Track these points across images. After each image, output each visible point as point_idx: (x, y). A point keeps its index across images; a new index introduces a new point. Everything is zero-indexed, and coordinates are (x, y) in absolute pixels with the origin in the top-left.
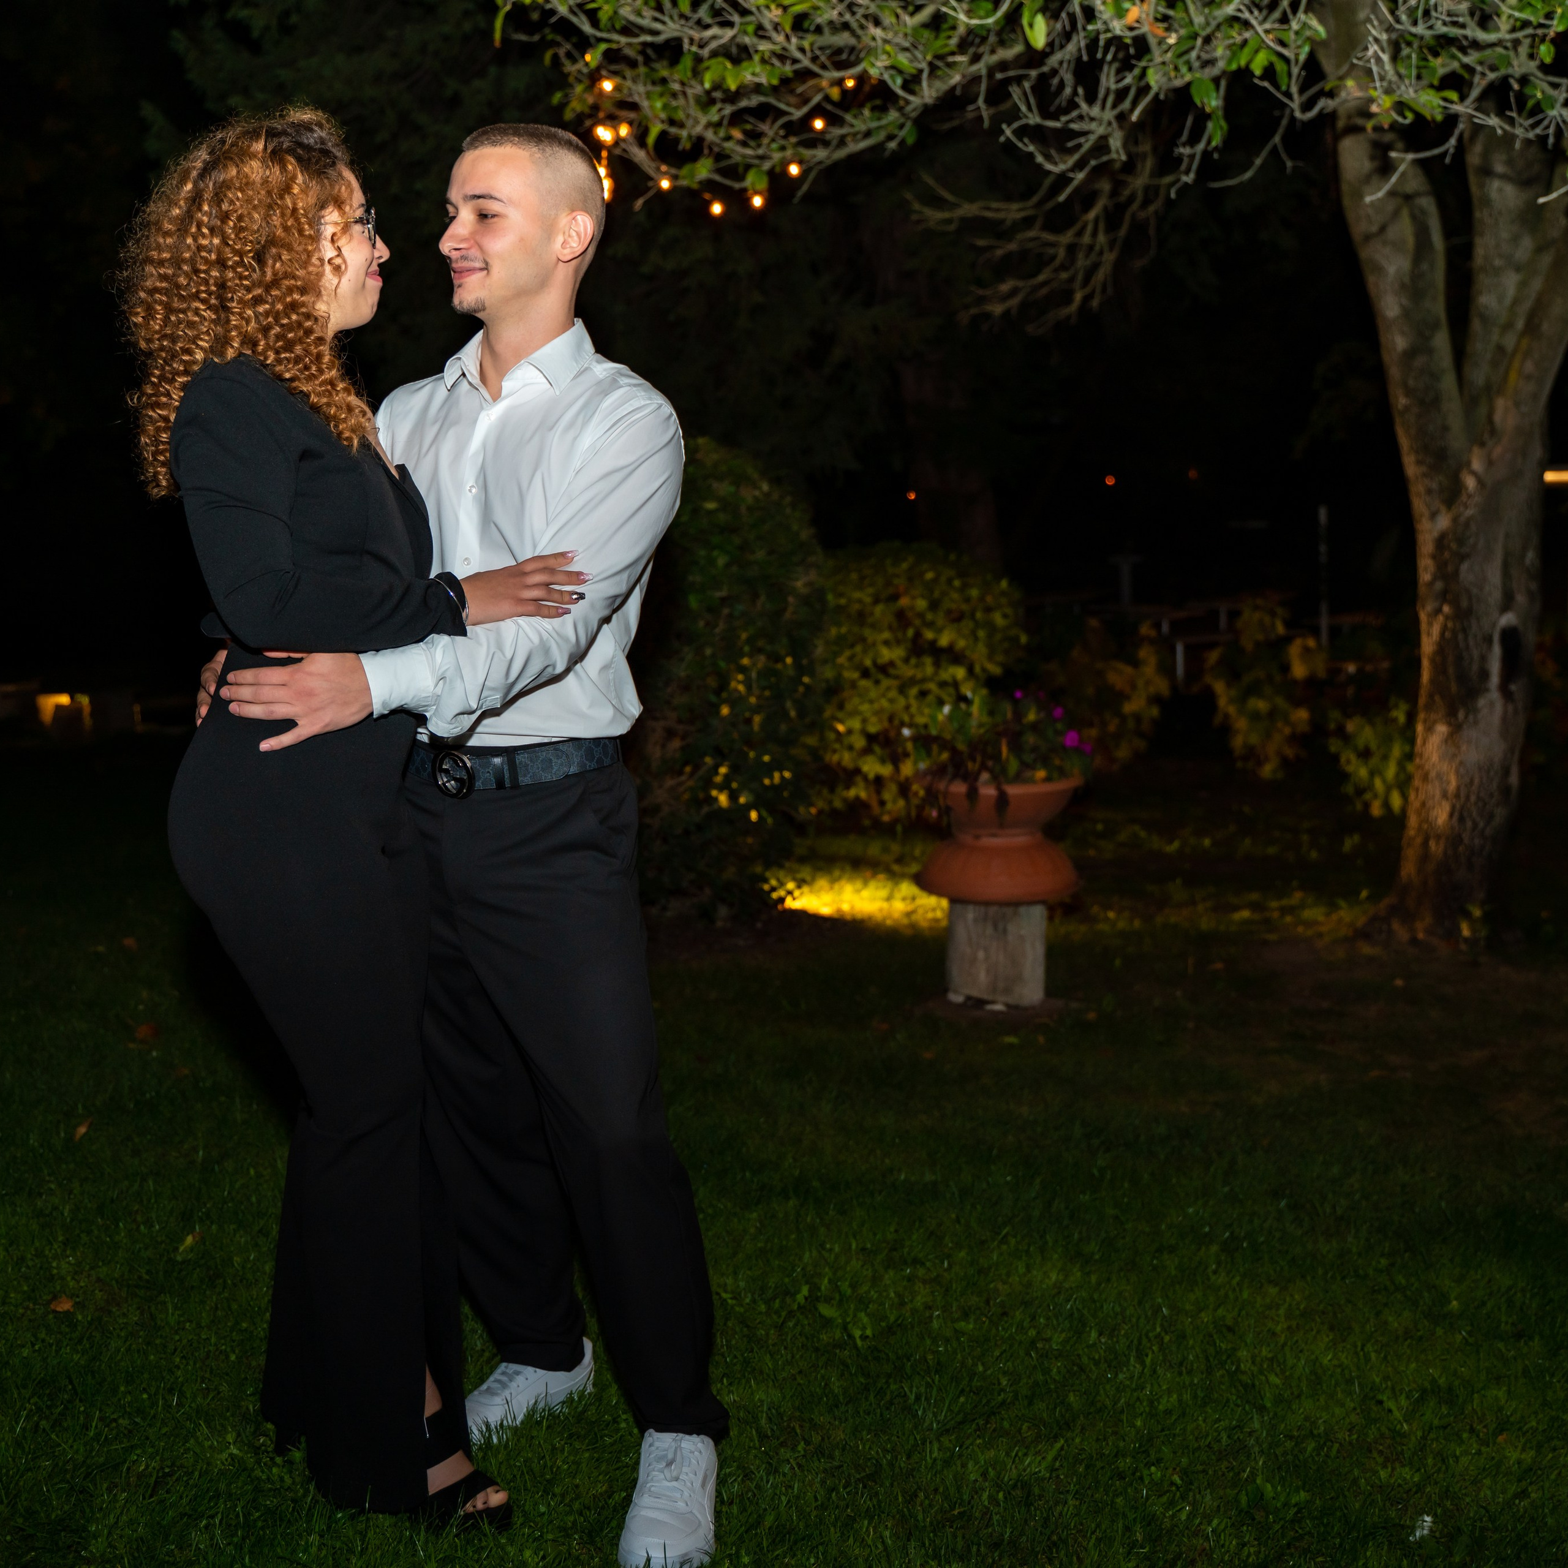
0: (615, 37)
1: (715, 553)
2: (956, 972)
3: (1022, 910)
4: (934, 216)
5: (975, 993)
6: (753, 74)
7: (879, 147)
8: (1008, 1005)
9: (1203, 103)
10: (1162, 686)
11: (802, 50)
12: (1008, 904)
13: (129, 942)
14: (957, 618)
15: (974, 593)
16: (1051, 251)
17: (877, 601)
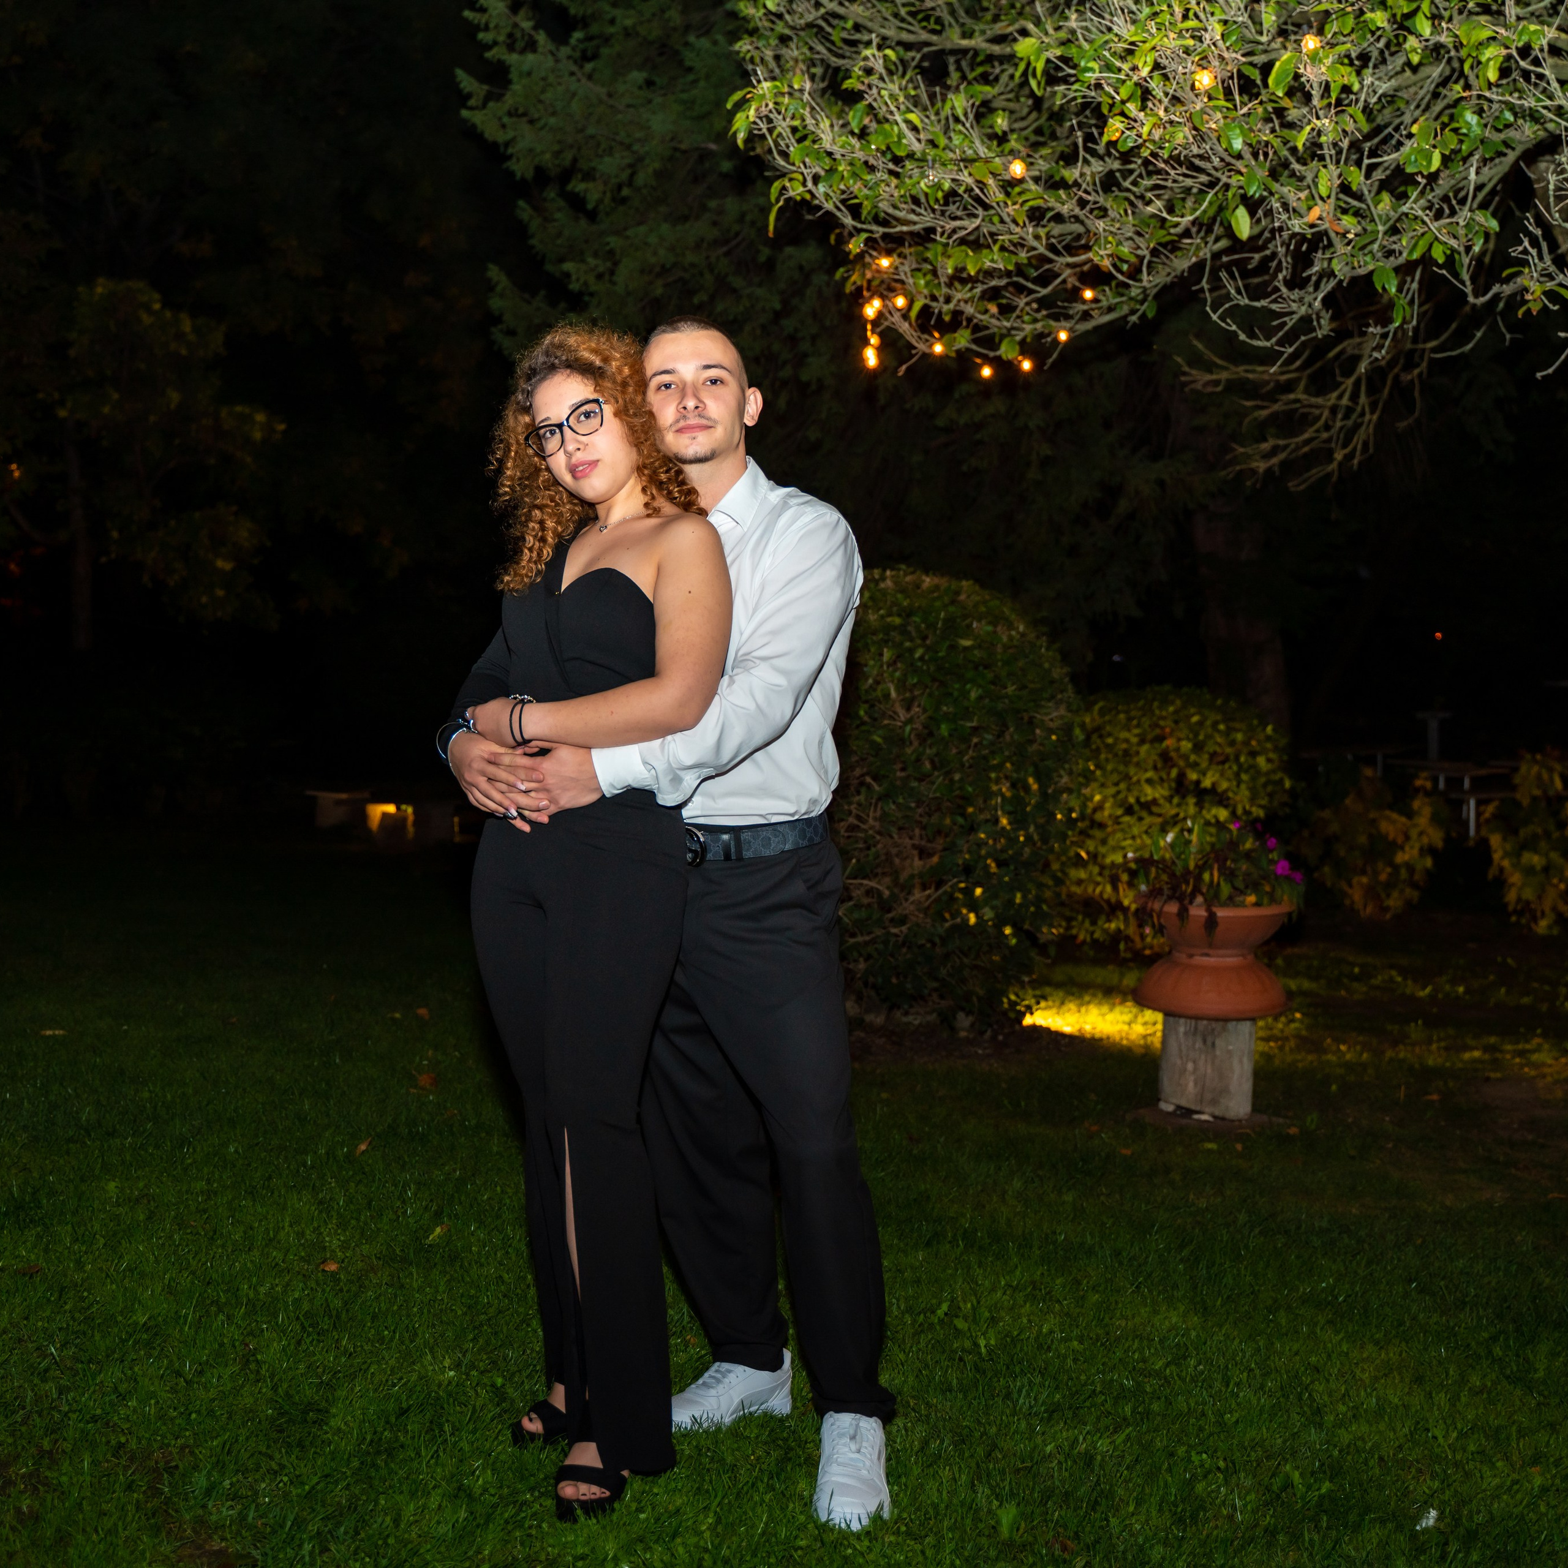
0: (874, 228)
1: (968, 686)
2: (1167, 1084)
3: (1231, 1025)
4: (1201, 378)
5: (1184, 1103)
6: (992, 261)
7: (1123, 320)
8: (1215, 1117)
9: (1384, 288)
10: (1436, 837)
11: (1037, 237)
12: (1217, 1019)
13: (422, 1012)
14: (1218, 760)
15: (1239, 737)
16: (1317, 412)
17: (1142, 741)
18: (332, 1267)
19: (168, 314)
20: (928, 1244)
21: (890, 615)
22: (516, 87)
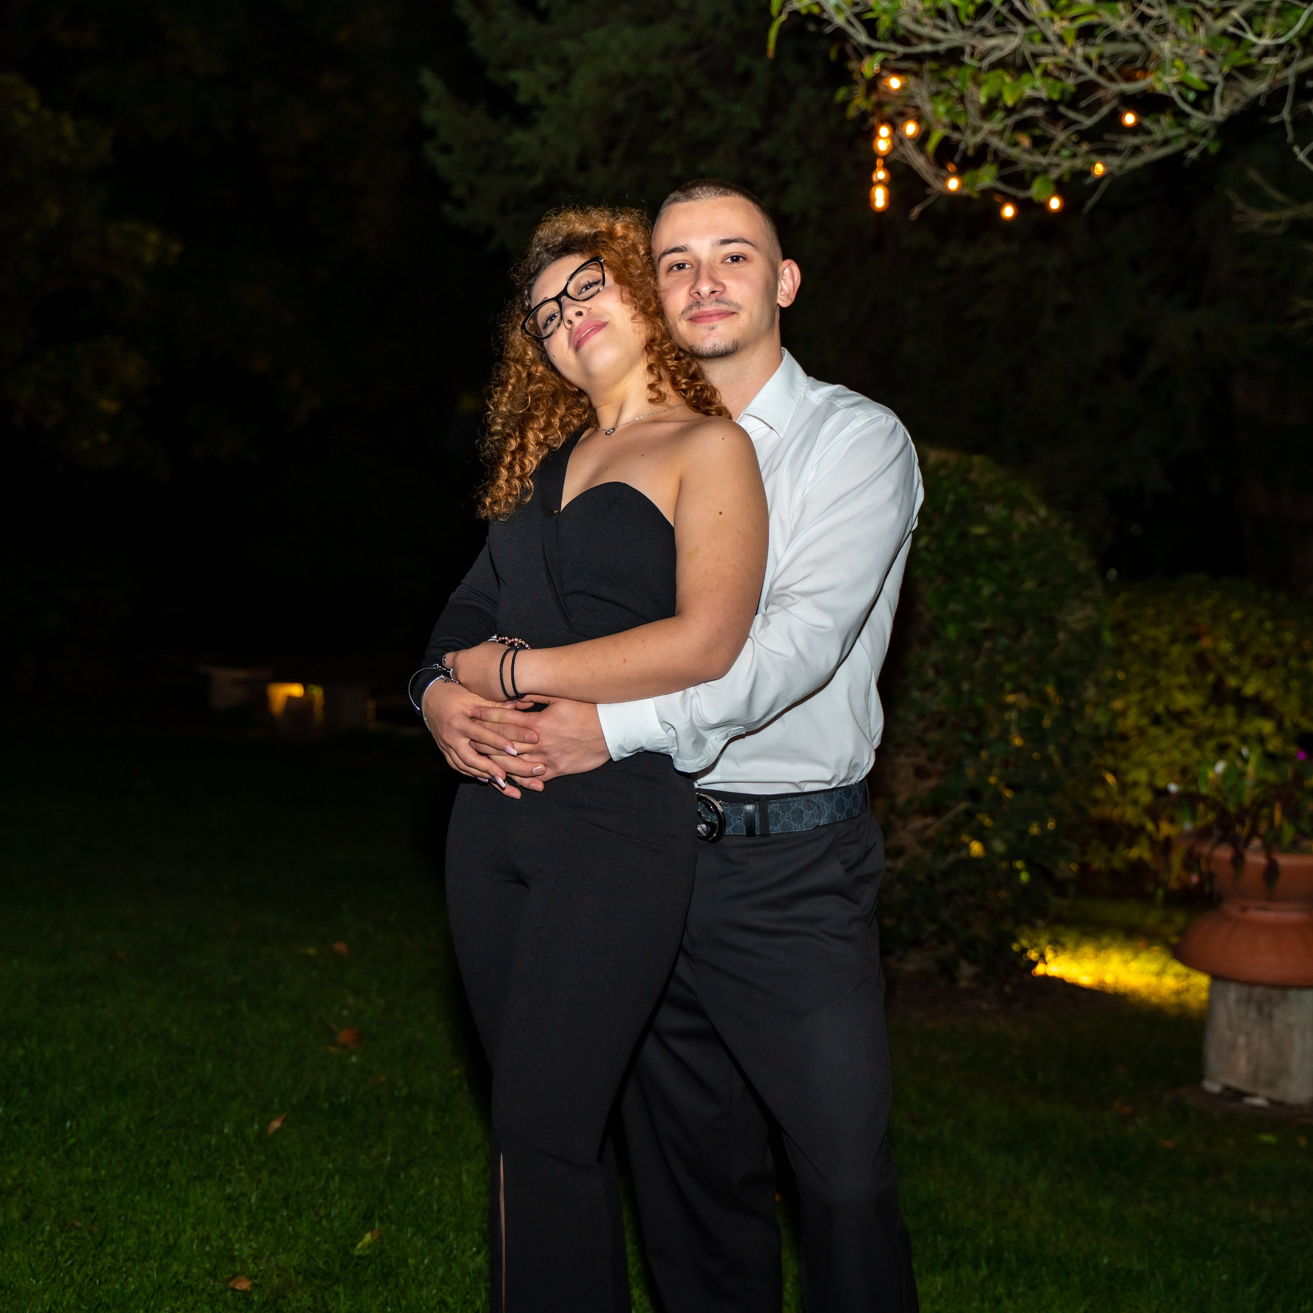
0: (893, 46)
1: (981, 581)
2: (1213, 1057)
3: (1292, 994)
4: (1258, 218)
5: (1233, 1083)
6: (1033, 88)
7: (1179, 156)
8: (1270, 1101)
11: (1088, 60)
12: (1275, 986)
13: (340, 947)
14: (1265, 664)
15: (1289, 637)
17: (1174, 640)
18: (244, 1285)
20: (946, 1266)
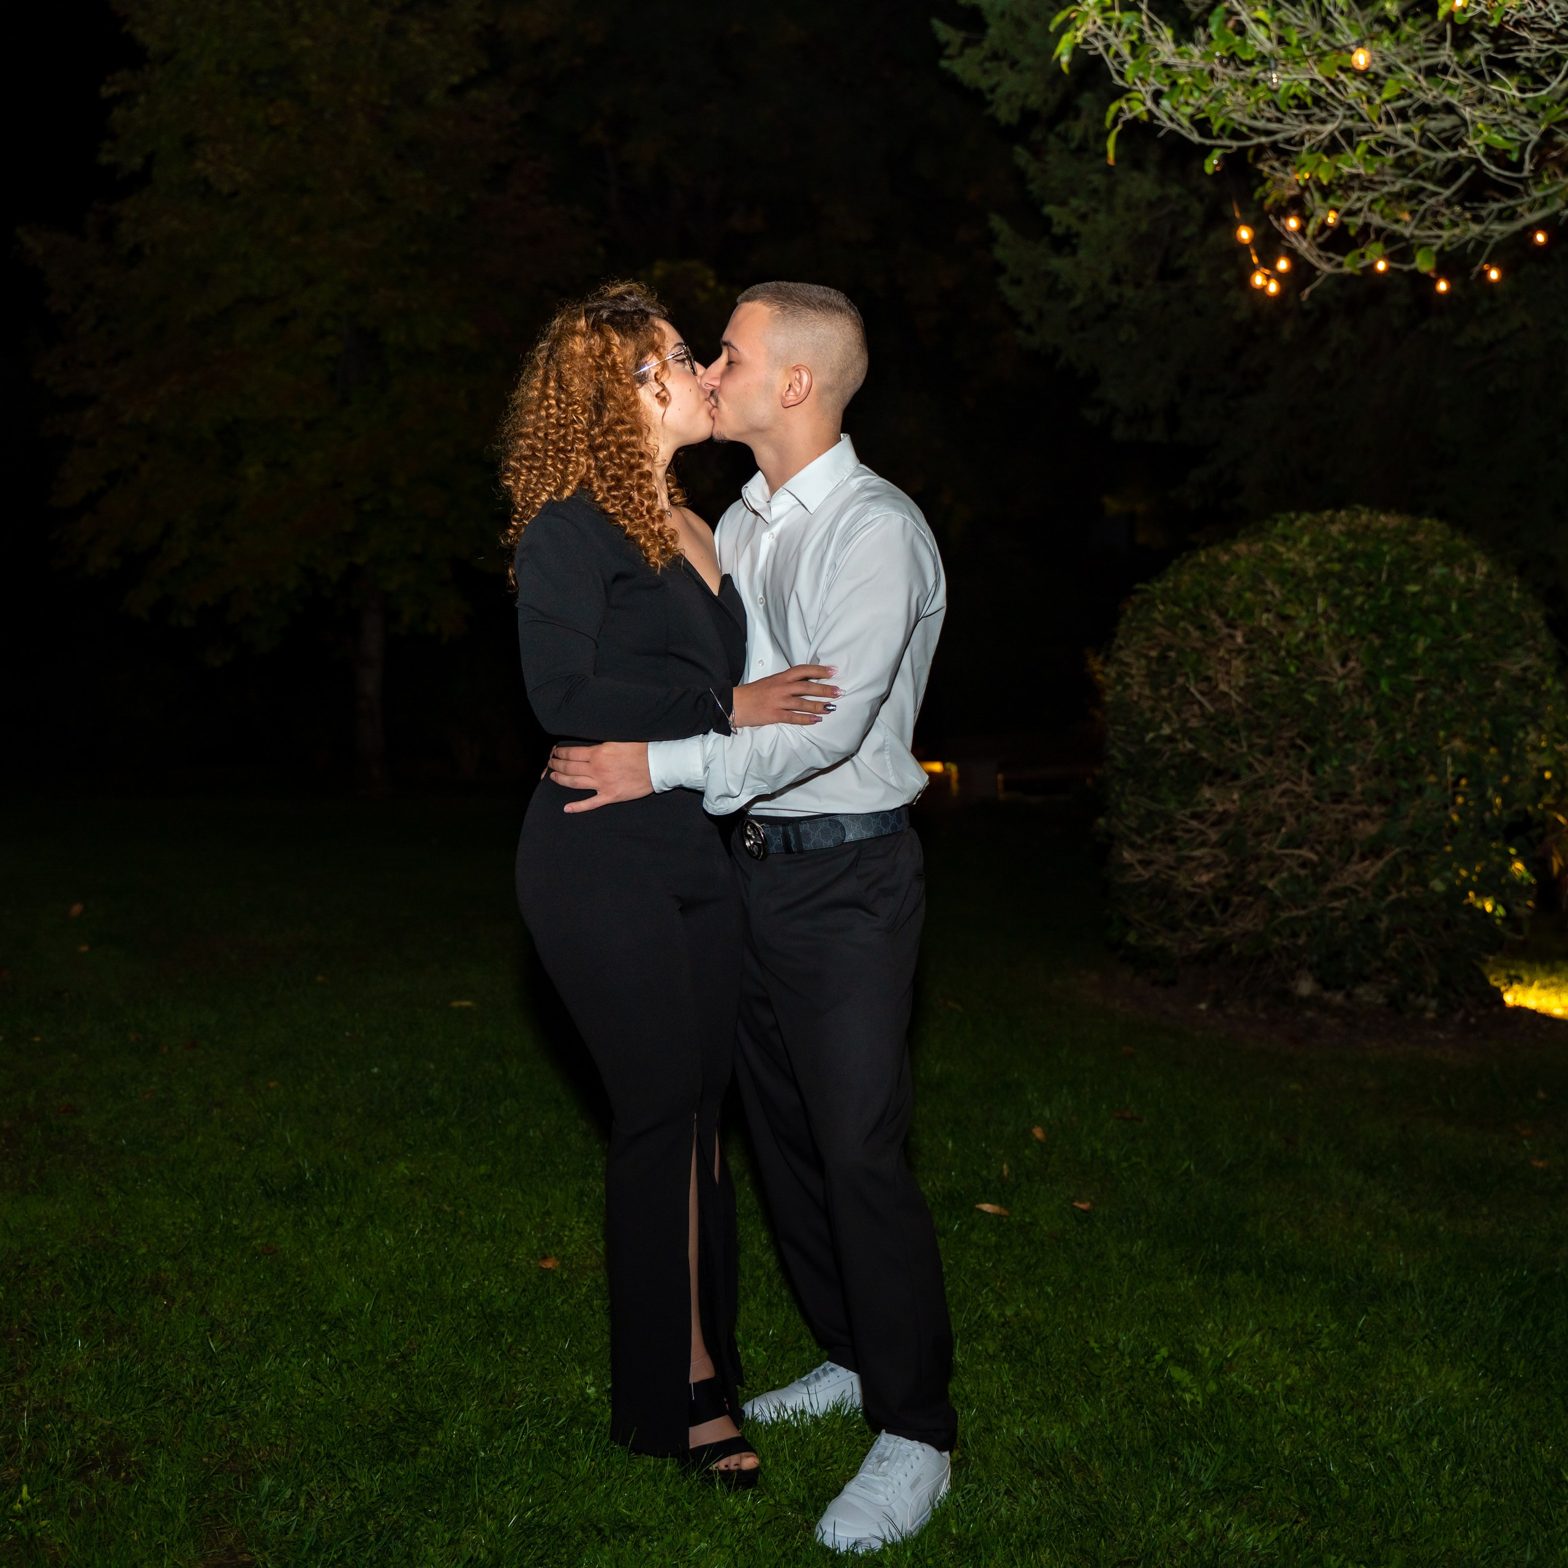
19: (722, 290)
21: (1329, 560)
22: (991, 31)
